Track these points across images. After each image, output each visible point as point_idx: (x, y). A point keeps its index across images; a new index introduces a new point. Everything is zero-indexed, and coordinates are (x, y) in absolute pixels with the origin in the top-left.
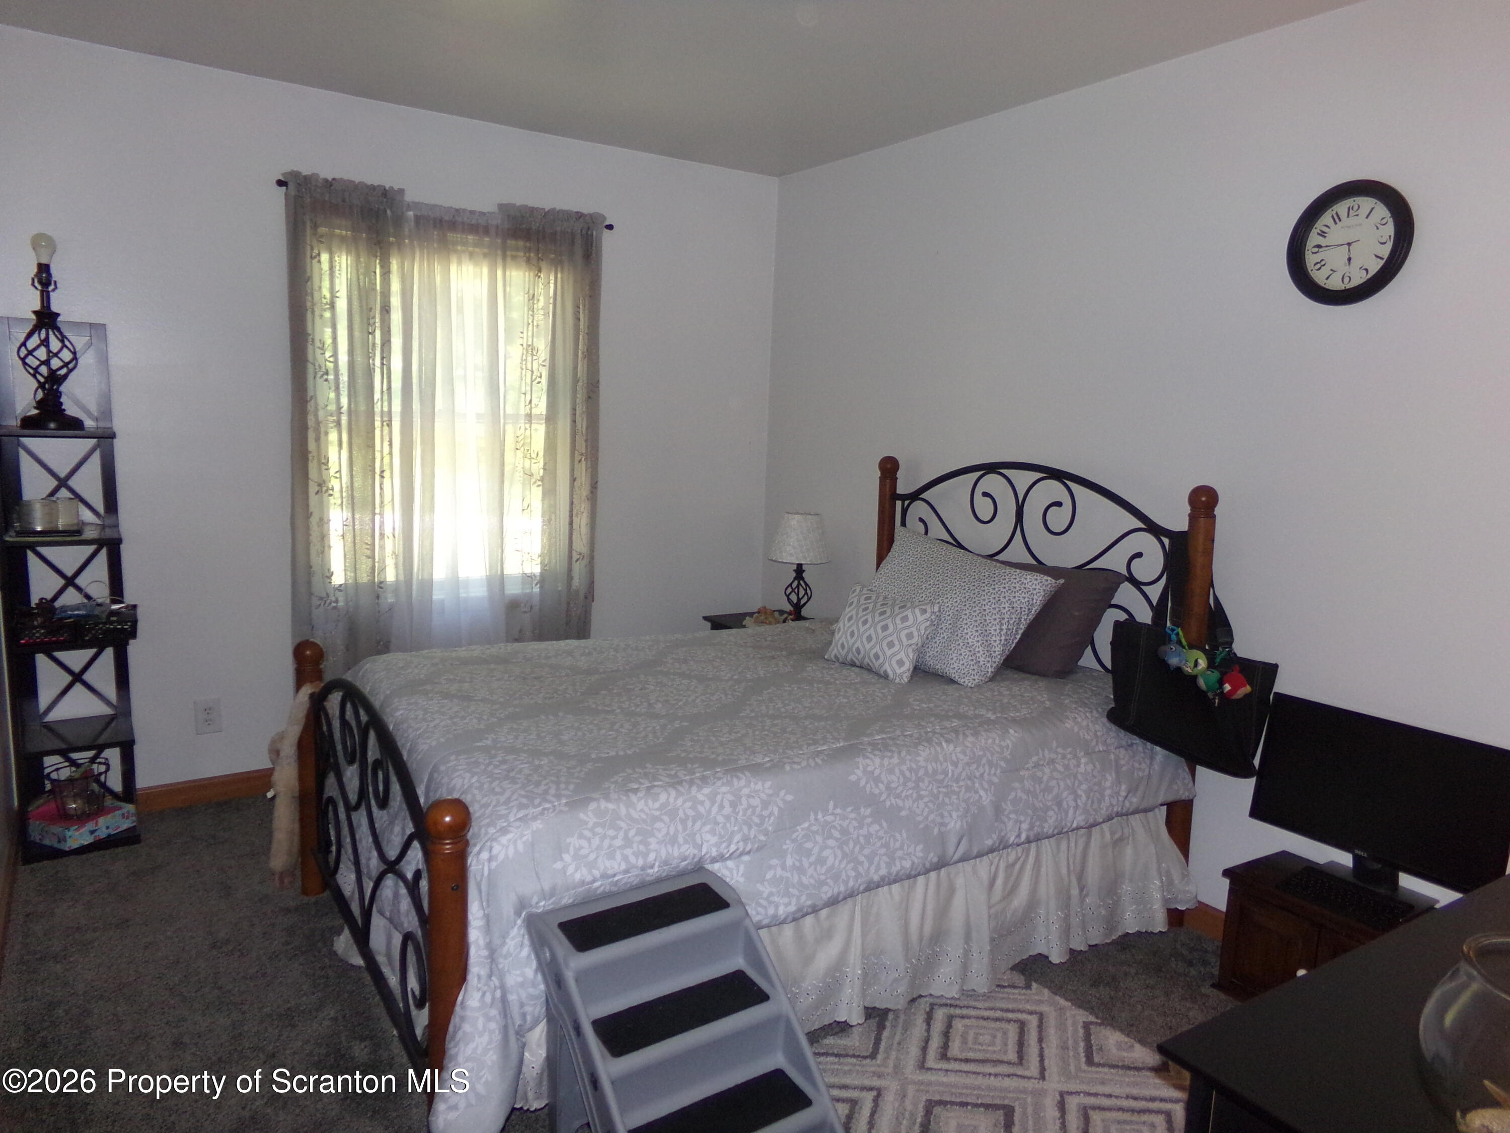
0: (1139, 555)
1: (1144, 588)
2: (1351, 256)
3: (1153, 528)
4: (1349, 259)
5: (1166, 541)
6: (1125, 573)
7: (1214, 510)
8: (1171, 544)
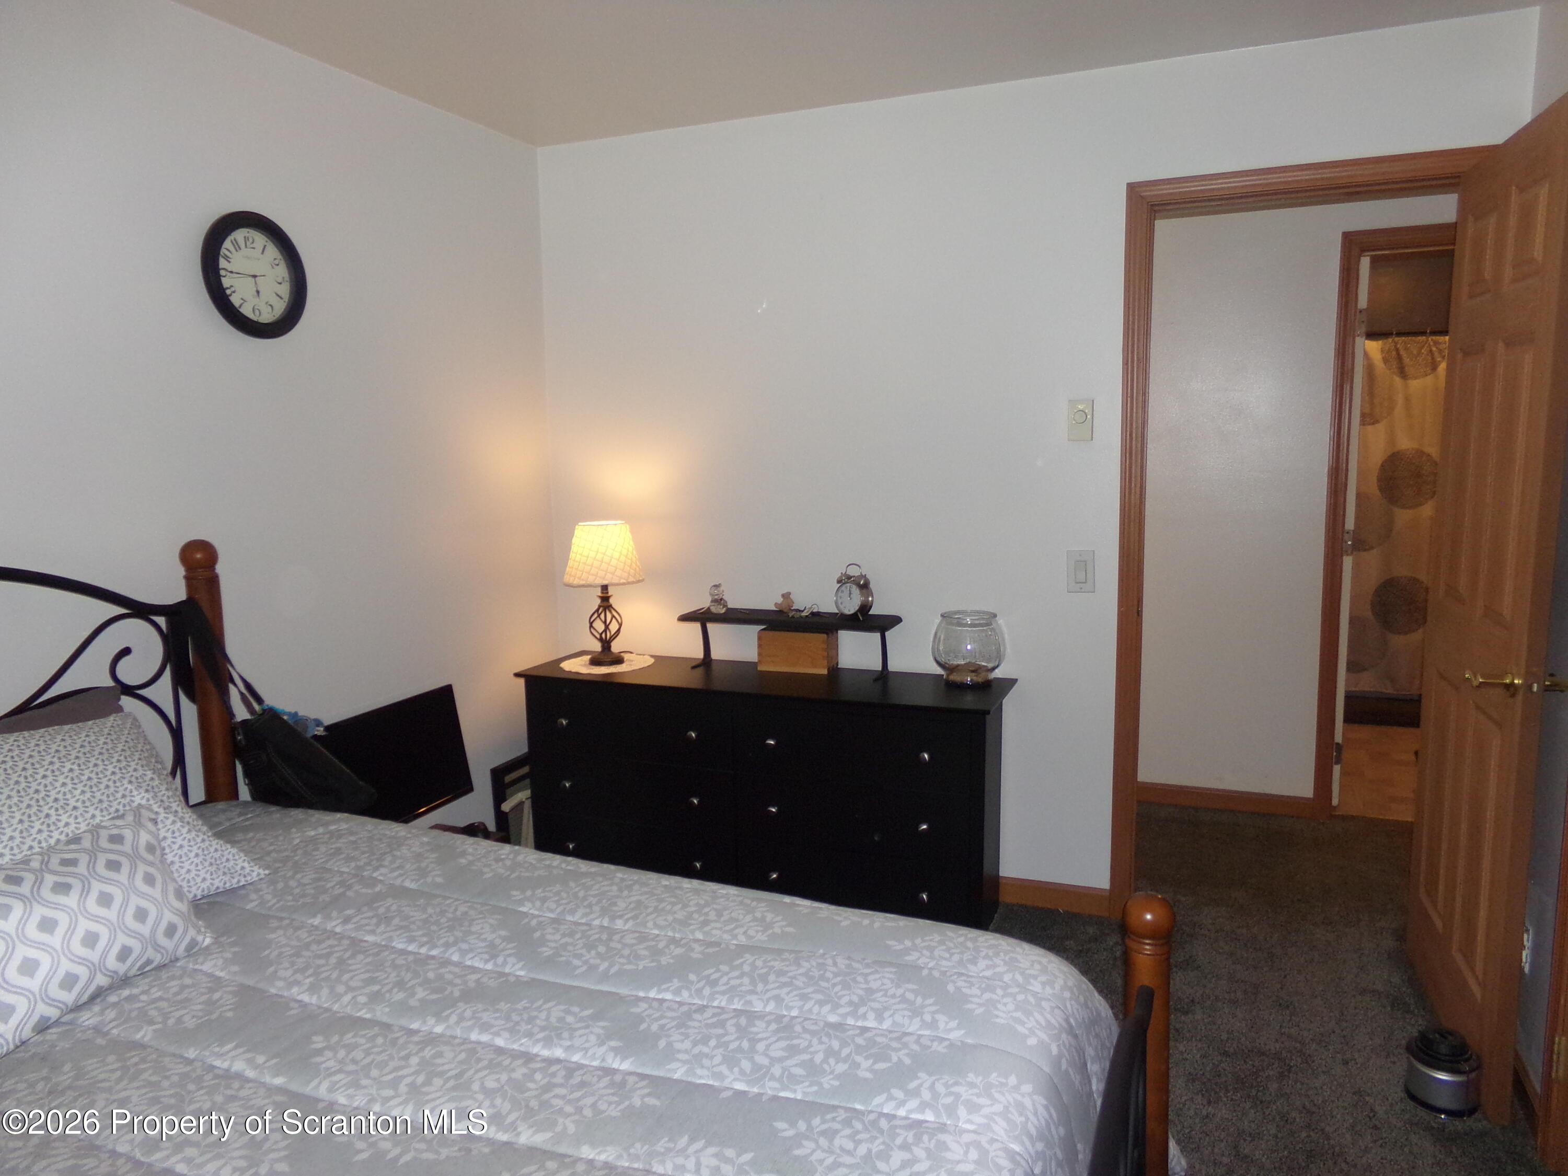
0: (126, 651)
1: (142, 692)
2: (259, 289)
3: (140, 610)
4: (258, 292)
5: (161, 621)
6: (110, 683)
7: (215, 569)
8: (167, 622)
